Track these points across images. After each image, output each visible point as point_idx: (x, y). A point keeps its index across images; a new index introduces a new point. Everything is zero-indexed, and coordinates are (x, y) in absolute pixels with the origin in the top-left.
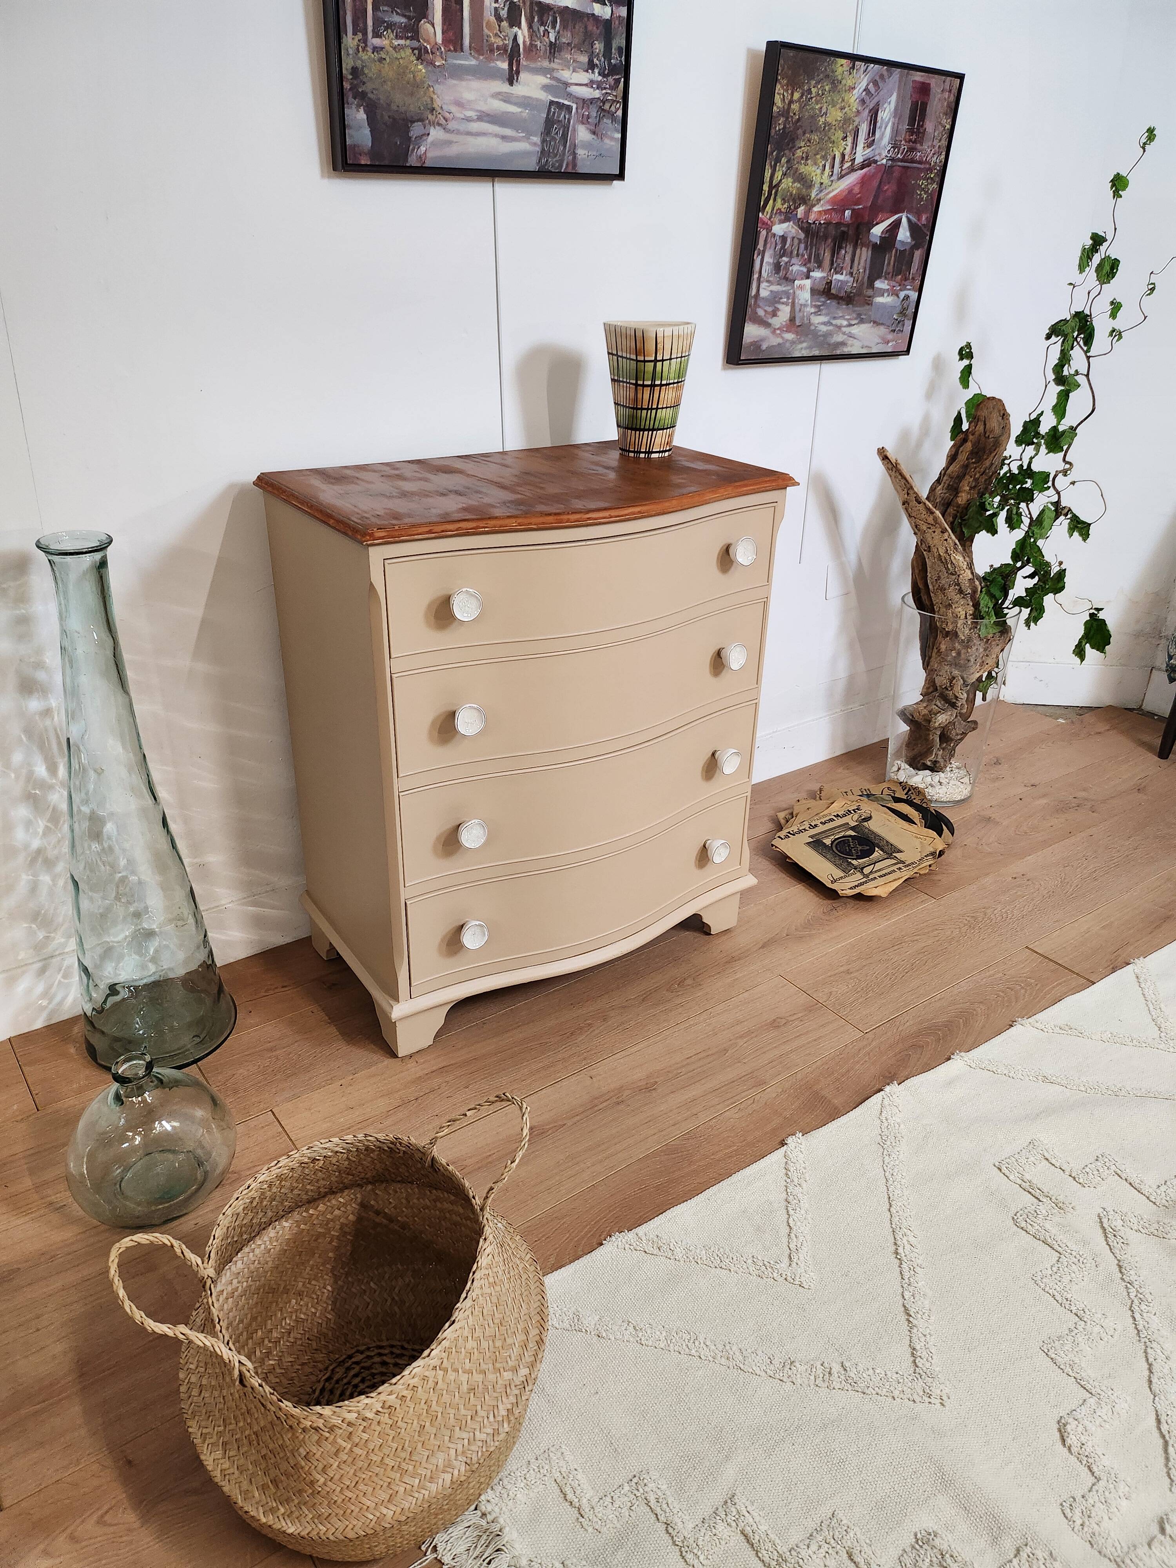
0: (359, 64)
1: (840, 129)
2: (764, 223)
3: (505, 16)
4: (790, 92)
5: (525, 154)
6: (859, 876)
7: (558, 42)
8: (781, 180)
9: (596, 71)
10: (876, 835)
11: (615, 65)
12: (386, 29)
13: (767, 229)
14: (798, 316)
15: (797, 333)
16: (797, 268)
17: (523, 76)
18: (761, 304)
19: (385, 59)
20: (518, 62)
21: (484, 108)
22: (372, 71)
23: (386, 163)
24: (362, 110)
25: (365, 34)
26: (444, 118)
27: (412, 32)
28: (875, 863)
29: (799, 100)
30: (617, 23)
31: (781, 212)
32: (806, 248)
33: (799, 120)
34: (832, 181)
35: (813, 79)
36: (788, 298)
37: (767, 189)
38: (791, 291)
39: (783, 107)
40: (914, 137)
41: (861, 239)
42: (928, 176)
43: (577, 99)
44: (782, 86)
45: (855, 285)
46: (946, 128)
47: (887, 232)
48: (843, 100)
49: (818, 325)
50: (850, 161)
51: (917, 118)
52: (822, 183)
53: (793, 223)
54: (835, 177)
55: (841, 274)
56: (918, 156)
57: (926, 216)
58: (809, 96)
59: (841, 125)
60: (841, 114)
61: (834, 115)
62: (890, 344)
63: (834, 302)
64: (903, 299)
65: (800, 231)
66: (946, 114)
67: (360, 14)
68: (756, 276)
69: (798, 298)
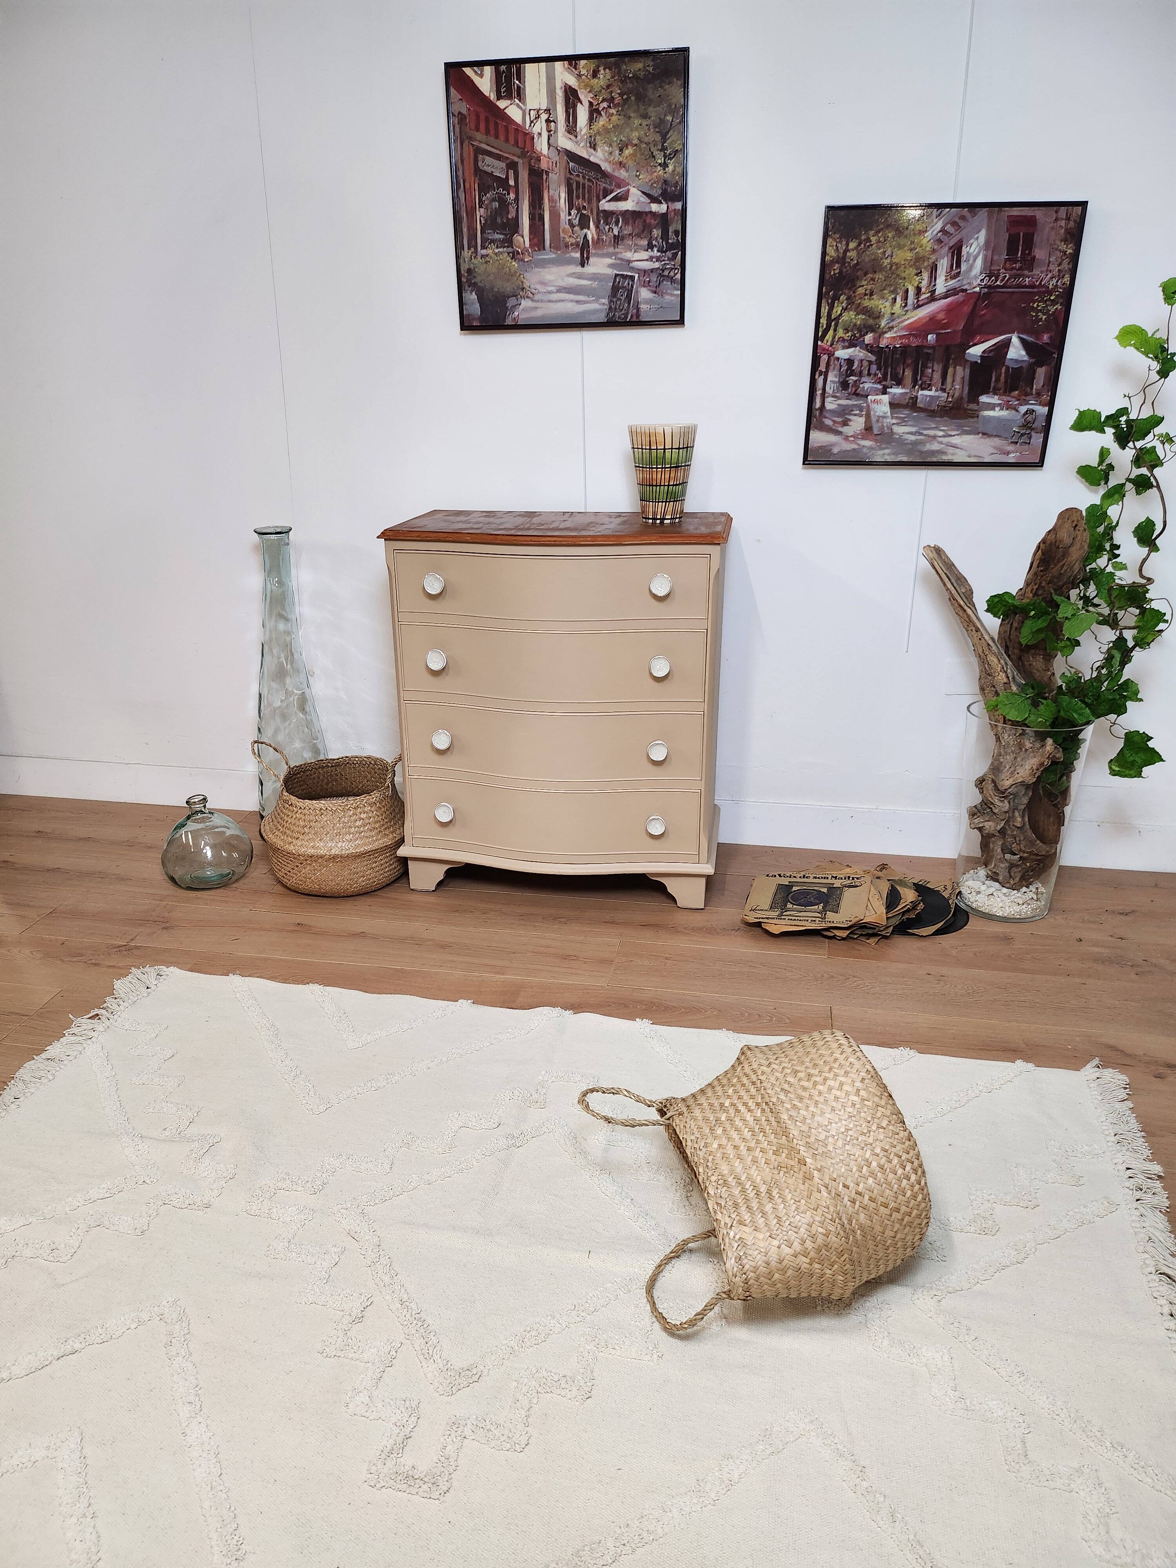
0: (472, 266)
1: (911, 266)
2: (824, 349)
3: (577, 223)
4: (844, 243)
5: (596, 311)
7: (620, 234)
8: (841, 314)
9: (655, 249)
10: (839, 897)
11: (672, 243)
12: (490, 243)
13: (828, 354)
14: (876, 426)
15: (876, 441)
16: (868, 385)
17: (591, 260)
18: (827, 415)
19: (489, 261)
20: (588, 252)
21: (562, 284)
22: (480, 269)
23: (491, 324)
24: (474, 293)
25: (476, 248)
26: (531, 293)
27: (508, 242)
29: (856, 248)
30: (673, 214)
32: (879, 369)
33: (858, 263)
34: (907, 311)
35: (871, 230)
36: (861, 411)
37: (825, 322)
38: (865, 405)
39: (838, 255)
40: (1018, 265)
41: (953, 359)
42: (1045, 299)
43: (639, 271)
44: (835, 240)
45: (950, 400)
46: (1067, 253)
47: (990, 351)
48: (913, 243)
49: (903, 435)
50: (929, 292)
51: (1020, 248)
52: (893, 314)
53: (860, 348)
54: (909, 307)
55: (929, 390)
56: (1027, 282)
57: (1049, 335)
58: (868, 244)
59: (912, 263)
60: (911, 254)
61: (903, 256)
62: (1012, 455)
63: (922, 415)
64: (1026, 413)
65: (870, 354)
66: (1065, 240)
67: (472, 237)
68: (819, 392)
69: (874, 411)
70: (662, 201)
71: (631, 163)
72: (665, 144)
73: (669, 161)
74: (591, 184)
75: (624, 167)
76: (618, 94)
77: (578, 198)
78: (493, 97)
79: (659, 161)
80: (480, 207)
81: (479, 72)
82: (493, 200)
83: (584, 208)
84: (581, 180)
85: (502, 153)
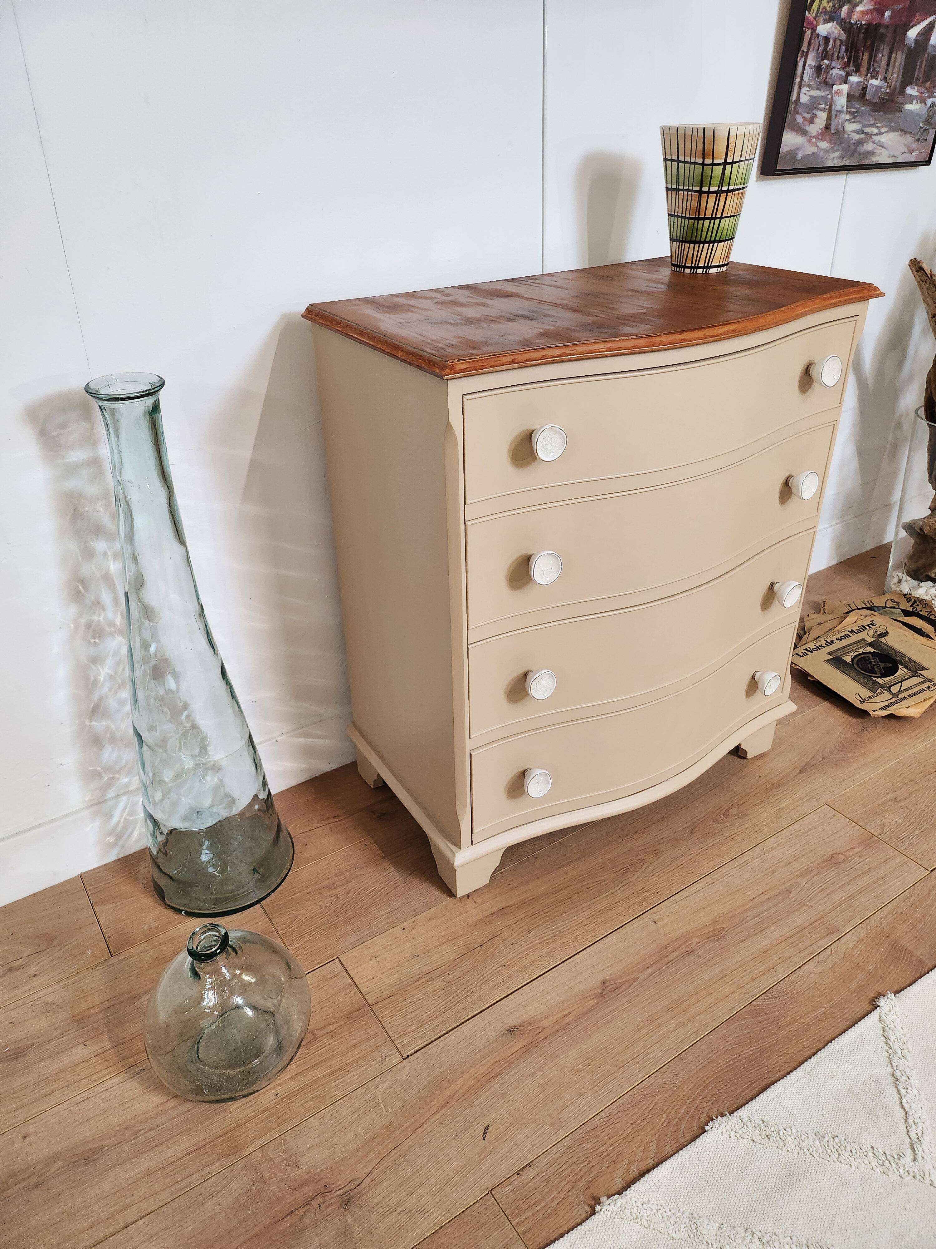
2: (810, 23)
6: (887, 695)
10: (897, 652)
14: (834, 123)
18: (800, 111)
28: (901, 682)
31: (826, 11)
32: (846, 51)
36: (826, 104)
38: (829, 97)
41: (897, 42)
45: (888, 91)
47: (921, 35)
49: (851, 133)
55: (876, 79)
62: (914, 153)
63: (868, 109)
65: (842, 32)
68: (798, 80)
69: (835, 104)
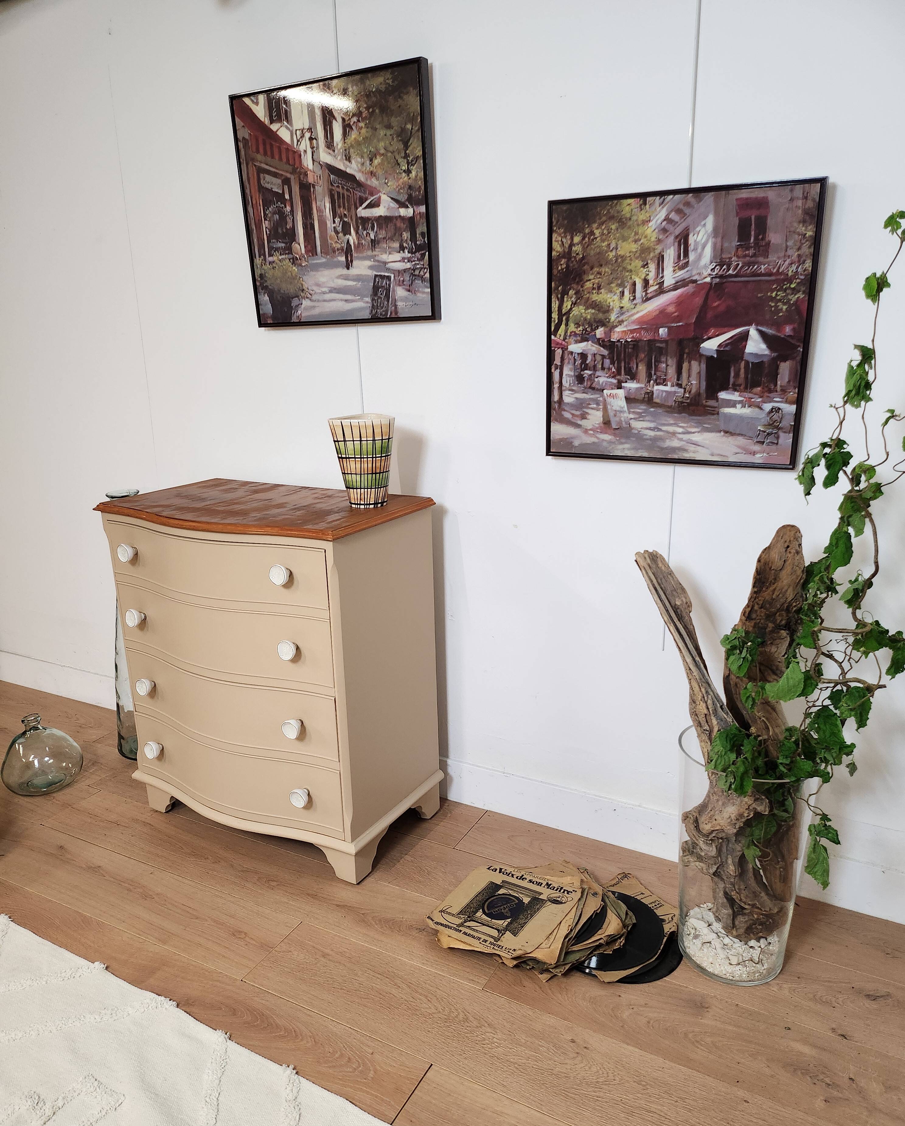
0: (263, 272)
1: (637, 258)
2: (558, 344)
3: (341, 230)
4: (569, 237)
5: (361, 309)
7: (376, 238)
8: (571, 309)
9: (406, 251)
10: (531, 913)
11: (420, 245)
12: (275, 251)
13: (562, 348)
14: (614, 420)
15: (615, 435)
16: (602, 379)
17: (354, 263)
18: (566, 408)
19: (275, 267)
20: (351, 256)
21: (332, 285)
22: (269, 275)
23: (281, 321)
24: (266, 295)
25: (265, 256)
26: (310, 294)
27: (288, 250)
29: (581, 242)
30: (418, 217)
33: (583, 258)
34: (636, 305)
35: (595, 222)
36: (598, 404)
37: (557, 317)
38: (601, 399)
39: (564, 251)
40: (751, 252)
41: (687, 353)
42: (784, 287)
43: (393, 271)
44: (560, 235)
45: (687, 395)
46: (807, 235)
47: (727, 345)
48: (636, 234)
49: (642, 430)
50: (657, 285)
51: (753, 233)
52: (622, 307)
53: (592, 342)
54: (638, 300)
55: (665, 385)
56: (762, 269)
57: (791, 327)
58: (592, 237)
59: (637, 254)
60: (635, 246)
61: (628, 248)
62: (758, 456)
63: (660, 410)
64: (771, 411)
65: (602, 348)
66: (804, 222)
67: (261, 246)
68: (556, 386)
69: (610, 405)
70: (409, 206)
71: (380, 172)
72: (407, 152)
73: (412, 167)
74: (349, 194)
75: (374, 176)
76: (365, 108)
77: (339, 207)
78: (267, 121)
79: (404, 168)
80: (265, 220)
81: (255, 101)
82: (274, 213)
83: (345, 215)
84: (340, 190)
85: (278, 171)
